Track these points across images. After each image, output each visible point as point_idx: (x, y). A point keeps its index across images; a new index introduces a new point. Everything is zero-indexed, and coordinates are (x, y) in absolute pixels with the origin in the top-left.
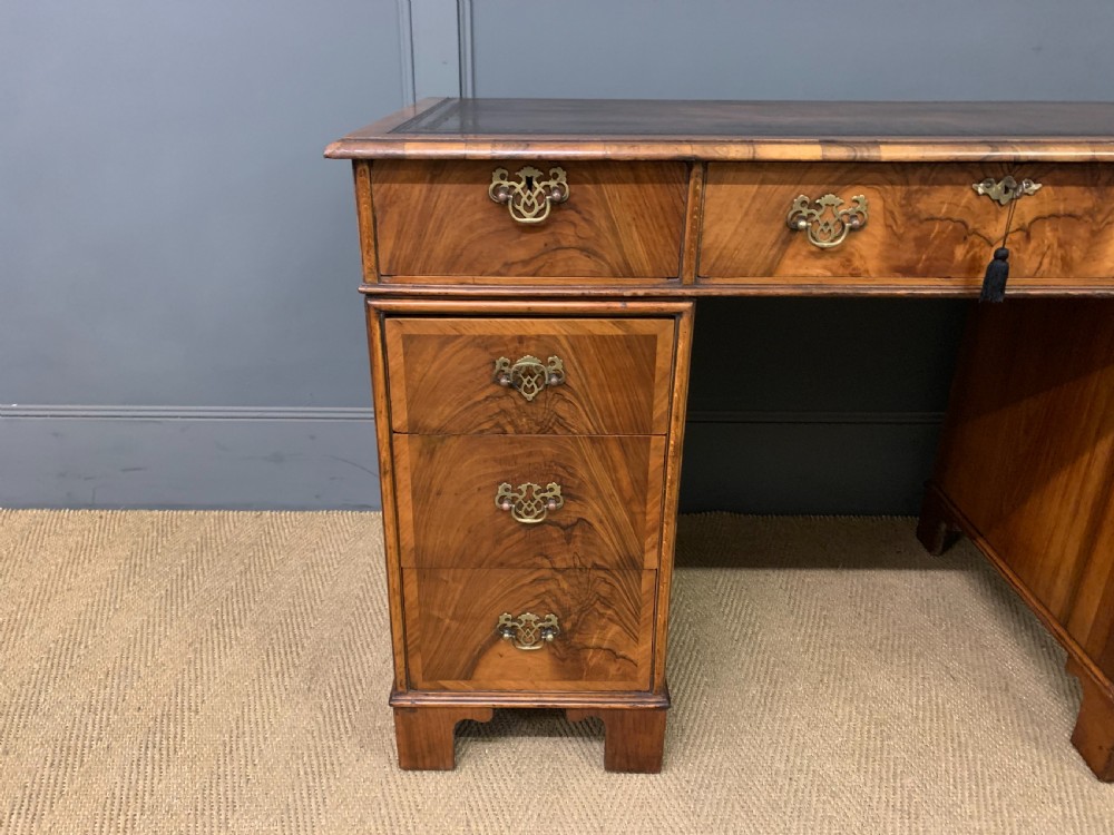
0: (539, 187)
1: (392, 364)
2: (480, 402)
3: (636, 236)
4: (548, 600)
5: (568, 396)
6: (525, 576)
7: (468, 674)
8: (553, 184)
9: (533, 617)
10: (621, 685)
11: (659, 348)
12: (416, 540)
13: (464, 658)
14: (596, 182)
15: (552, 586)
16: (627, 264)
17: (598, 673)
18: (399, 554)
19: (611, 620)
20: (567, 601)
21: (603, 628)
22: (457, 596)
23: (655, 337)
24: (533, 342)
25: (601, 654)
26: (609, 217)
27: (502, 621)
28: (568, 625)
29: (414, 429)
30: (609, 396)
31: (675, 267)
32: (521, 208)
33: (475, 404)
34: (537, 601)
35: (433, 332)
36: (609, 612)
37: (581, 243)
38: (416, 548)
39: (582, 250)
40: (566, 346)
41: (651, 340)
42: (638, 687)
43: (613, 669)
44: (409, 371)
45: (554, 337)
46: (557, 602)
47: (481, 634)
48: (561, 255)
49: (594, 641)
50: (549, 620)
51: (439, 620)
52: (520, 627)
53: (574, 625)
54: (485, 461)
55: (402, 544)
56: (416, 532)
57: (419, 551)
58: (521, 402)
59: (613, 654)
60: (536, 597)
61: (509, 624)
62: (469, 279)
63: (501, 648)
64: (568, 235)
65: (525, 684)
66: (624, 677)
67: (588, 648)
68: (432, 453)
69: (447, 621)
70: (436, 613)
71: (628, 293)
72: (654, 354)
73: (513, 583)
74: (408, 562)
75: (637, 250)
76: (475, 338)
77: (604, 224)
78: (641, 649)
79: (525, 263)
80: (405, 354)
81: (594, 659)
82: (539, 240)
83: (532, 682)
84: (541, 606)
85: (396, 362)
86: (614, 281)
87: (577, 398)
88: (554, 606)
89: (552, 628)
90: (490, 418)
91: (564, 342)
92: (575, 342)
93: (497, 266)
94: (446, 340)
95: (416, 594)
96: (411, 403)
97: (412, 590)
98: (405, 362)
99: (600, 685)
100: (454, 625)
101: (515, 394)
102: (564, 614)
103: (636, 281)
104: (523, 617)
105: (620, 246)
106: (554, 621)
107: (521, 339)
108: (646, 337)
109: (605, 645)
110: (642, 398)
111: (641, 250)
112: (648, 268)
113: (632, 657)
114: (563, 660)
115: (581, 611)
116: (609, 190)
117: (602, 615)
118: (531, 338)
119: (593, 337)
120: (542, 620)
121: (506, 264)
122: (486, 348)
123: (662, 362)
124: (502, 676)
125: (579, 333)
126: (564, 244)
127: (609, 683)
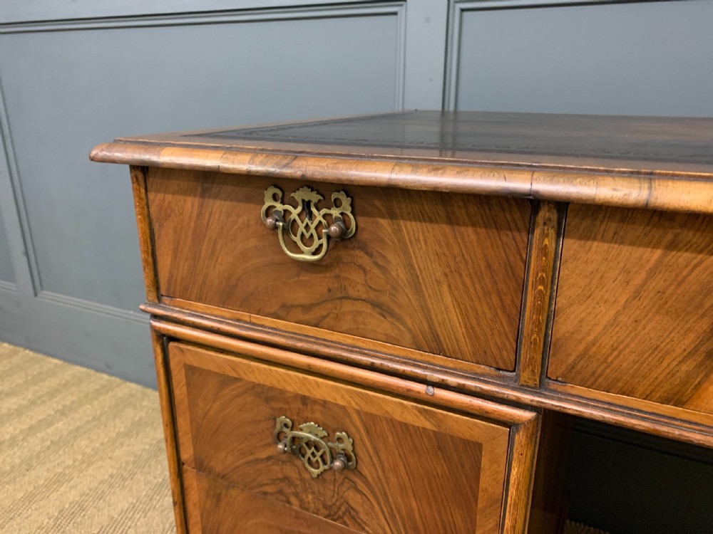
0: (318, 216)
1: (177, 392)
2: (262, 460)
3: (448, 299)
5: (361, 485)
8: (335, 212)
11: (485, 462)
14: (392, 216)
16: (437, 338)
23: (479, 446)
24: (317, 407)
26: (410, 267)
29: (200, 466)
30: (414, 503)
31: (509, 356)
32: (297, 239)
33: (257, 460)
35: (213, 368)
37: (372, 295)
39: (376, 305)
40: (358, 423)
41: (474, 449)
44: (192, 405)
45: (343, 408)
48: (348, 306)
54: (270, 527)
58: (306, 476)
62: (245, 316)
64: (356, 282)
68: (218, 498)
71: (437, 377)
72: (477, 468)
75: (451, 321)
76: (255, 386)
77: (401, 274)
79: (306, 308)
80: (188, 385)
82: (321, 283)
85: (180, 391)
86: (417, 354)
87: (372, 492)
90: (273, 482)
91: (355, 417)
92: (370, 421)
93: (275, 308)
94: (226, 380)
96: (196, 438)
98: (189, 394)
101: (299, 463)
103: (450, 363)
105: (425, 310)
107: (305, 400)
108: (466, 442)
110: (459, 521)
111: (455, 318)
112: (466, 348)
116: (411, 228)
118: (315, 402)
119: (392, 422)
121: (283, 306)
122: (267, 400)
123: (488, 481)
125: (374, 411)
126: (351, 292)
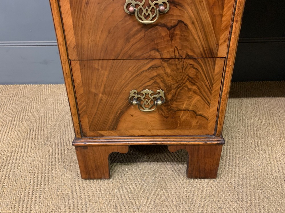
4: (158, 81)
6: (144, 65)
7: (114, 127)
9: (150, 92)
10: (198, 132)
12: (77, 40)
13: (111, 117)
15: (161, 71)
17: (186, 125)
18: (67, 50)
19: (195, 92)
20: (170, 81)
21: (190, 98)
22: (105, 79)
25: (188, 114)
27: (132, 95)
28: (169, 97)
34: (152, 82)
36: (194, 87)
38: (77, 46)
42: (207, 132)
43: (194, 122)
46: (164, 82)
47: (120, 103)
49: (184, 106)
50: (159, 93)
51: (96, 95)
52: (142, 98)
53: (173, 96)
55: (68, 43)
56: (75, 34)
57: (79, 47)
59: (195, 114)
60: (152, 79)
61: (136, 96)
63: (132, 111)
65: (146, 132)
66: (200, 127)
67: (180, 110)
69: (101, 95)
70: (93, 90)
73: (138, 70)
74: (73, 55)
78: (211, 110)
81: (183, 116)
83: (149, 131)
84: (155, 85)
88: (162, 85)
89: (161, 98)
95: (80, 77)
97: (77, 75)
99: (186, 132)
100: (105, 98)
102: (168, 89)
104: (144, 92)
106: (162, 94)
109: (191, 108)
113: (205, 115)
114: (167, 118)
115: (178, 87)
117: (190, 90)
120: (154, 93)
124: (133, 128)
127: (191, 131)
